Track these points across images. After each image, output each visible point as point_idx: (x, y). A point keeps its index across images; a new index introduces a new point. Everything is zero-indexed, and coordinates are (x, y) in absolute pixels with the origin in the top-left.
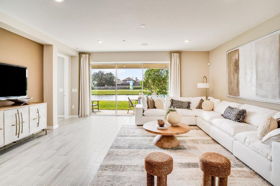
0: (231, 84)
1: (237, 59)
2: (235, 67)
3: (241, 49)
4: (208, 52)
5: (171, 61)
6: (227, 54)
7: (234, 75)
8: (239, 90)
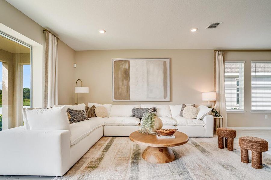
1: (128, 68)
2: (124, 75)
4: (75, 51)
6: (114, 61)
7: (123, 82)
8: (129, 94)
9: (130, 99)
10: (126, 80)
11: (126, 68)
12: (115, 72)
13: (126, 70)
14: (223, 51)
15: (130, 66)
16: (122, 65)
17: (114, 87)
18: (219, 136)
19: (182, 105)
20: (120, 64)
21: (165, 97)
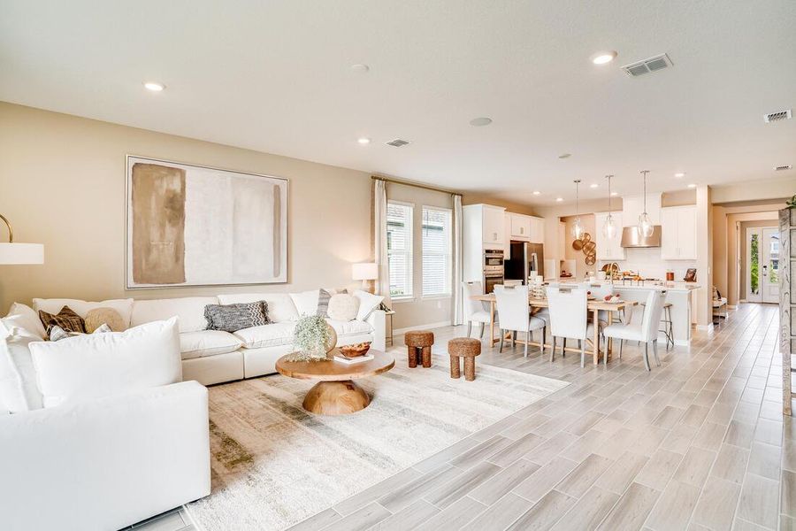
1: (178, 191)
2: (167, 211)
3: (192, 175)
6: (132, 164)
7: (164, 231)
8: (183, 267)
9: (184, 281)
10: (173, 225)
11: (174, 191)
12: (135, 197)
13: (175, 195)
14: (386, 180)
15: (187, 185)
16: (161, 178)
17: (133, 245)
18: (409, 347)
19: (318, 291)
20: (155, 175)
21: (277, 274)
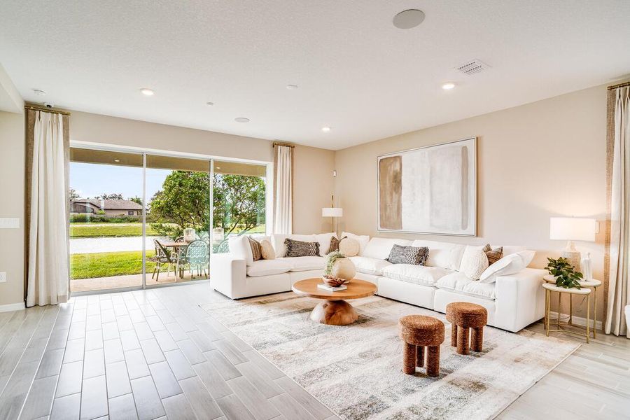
0: (386, 209)
1: (399, 170)
2: (394, 184)
3: (406, 158)
4: (335, 151)
5: (276, 162)
6: (379, 160)
7: (392, 196)
8: (401, 219)
9: (402, 228)
10: (397, 193)
11: (397, 170)
12: (380, 179)
13: (397, 173)
15: (403, 166)
16: (391, 165)
17: (380, 206)
20: (388, 164)
21: (464, 227)
